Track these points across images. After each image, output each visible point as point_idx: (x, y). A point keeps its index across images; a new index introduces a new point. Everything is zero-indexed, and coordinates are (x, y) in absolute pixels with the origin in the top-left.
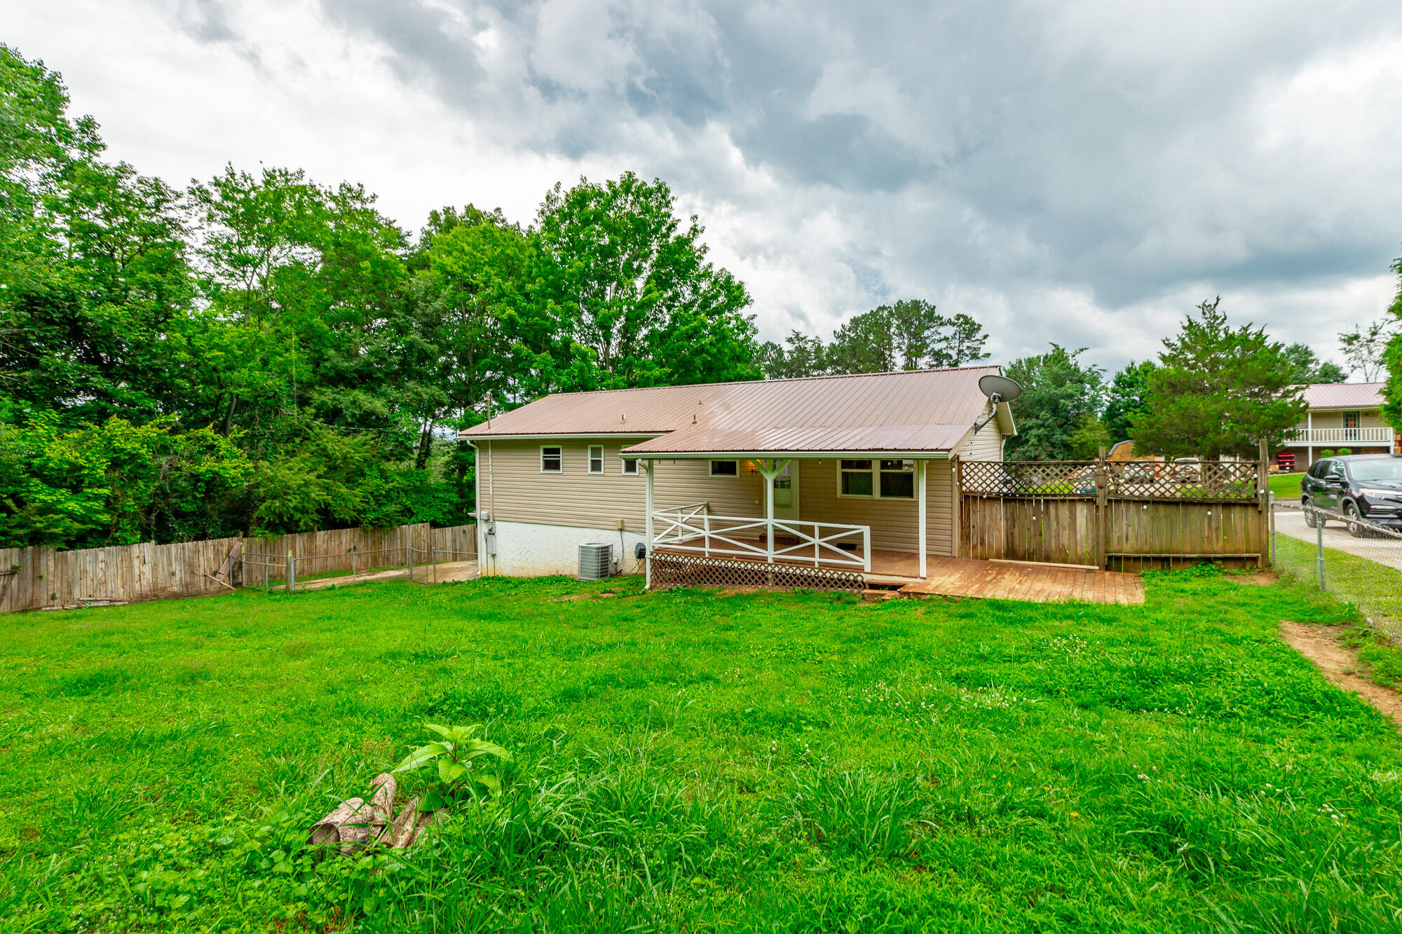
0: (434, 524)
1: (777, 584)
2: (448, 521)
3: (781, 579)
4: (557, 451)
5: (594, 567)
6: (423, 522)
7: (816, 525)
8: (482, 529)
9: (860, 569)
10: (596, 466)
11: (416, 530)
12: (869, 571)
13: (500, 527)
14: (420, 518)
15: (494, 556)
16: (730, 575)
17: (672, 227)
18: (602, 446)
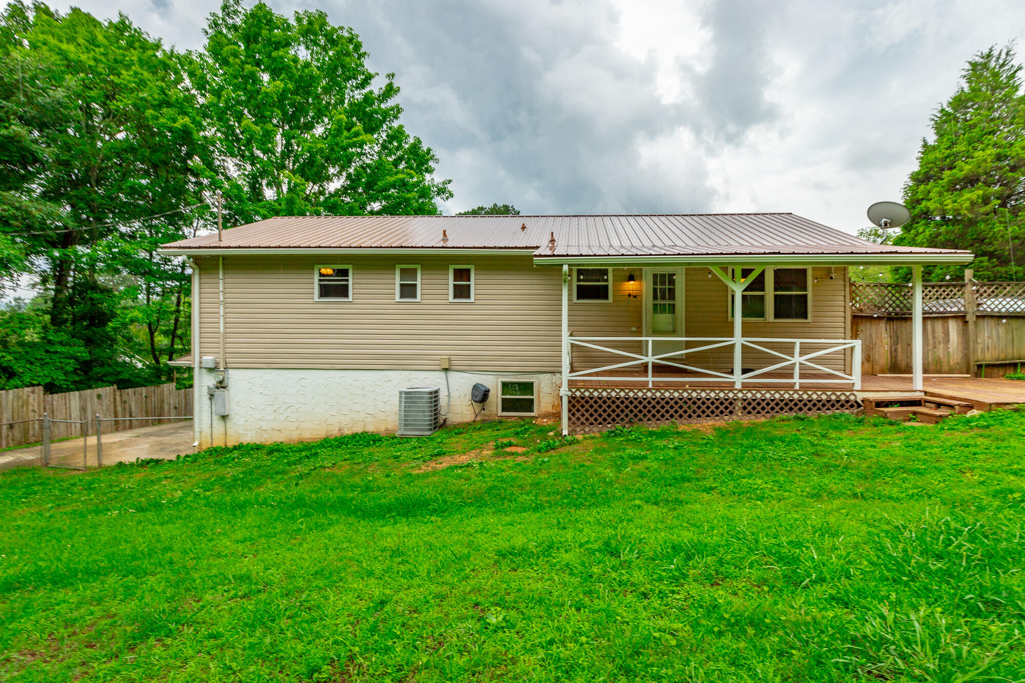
0: (51, 388)
1: (749, 413)
2: (74, 382)
3: (752, 407)
4: (345, 273)
5: (425, 417)
6: (33, 385)
7: (798, 341)
8: (203, 382)
9: (851, 388)
10: (408, 291)
11: (19, 397)
12: (860, 389)
13: (235, 377)
14: (27, 379)
15: (224, 417)
16: (685, 407)
17: (368, 79)
18: (418, 267)
